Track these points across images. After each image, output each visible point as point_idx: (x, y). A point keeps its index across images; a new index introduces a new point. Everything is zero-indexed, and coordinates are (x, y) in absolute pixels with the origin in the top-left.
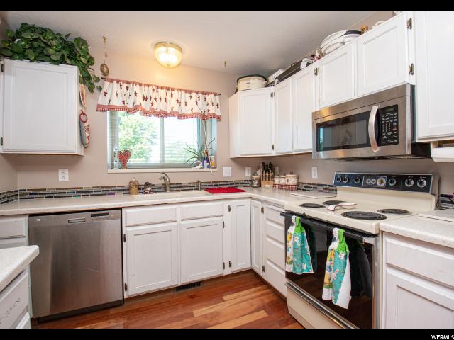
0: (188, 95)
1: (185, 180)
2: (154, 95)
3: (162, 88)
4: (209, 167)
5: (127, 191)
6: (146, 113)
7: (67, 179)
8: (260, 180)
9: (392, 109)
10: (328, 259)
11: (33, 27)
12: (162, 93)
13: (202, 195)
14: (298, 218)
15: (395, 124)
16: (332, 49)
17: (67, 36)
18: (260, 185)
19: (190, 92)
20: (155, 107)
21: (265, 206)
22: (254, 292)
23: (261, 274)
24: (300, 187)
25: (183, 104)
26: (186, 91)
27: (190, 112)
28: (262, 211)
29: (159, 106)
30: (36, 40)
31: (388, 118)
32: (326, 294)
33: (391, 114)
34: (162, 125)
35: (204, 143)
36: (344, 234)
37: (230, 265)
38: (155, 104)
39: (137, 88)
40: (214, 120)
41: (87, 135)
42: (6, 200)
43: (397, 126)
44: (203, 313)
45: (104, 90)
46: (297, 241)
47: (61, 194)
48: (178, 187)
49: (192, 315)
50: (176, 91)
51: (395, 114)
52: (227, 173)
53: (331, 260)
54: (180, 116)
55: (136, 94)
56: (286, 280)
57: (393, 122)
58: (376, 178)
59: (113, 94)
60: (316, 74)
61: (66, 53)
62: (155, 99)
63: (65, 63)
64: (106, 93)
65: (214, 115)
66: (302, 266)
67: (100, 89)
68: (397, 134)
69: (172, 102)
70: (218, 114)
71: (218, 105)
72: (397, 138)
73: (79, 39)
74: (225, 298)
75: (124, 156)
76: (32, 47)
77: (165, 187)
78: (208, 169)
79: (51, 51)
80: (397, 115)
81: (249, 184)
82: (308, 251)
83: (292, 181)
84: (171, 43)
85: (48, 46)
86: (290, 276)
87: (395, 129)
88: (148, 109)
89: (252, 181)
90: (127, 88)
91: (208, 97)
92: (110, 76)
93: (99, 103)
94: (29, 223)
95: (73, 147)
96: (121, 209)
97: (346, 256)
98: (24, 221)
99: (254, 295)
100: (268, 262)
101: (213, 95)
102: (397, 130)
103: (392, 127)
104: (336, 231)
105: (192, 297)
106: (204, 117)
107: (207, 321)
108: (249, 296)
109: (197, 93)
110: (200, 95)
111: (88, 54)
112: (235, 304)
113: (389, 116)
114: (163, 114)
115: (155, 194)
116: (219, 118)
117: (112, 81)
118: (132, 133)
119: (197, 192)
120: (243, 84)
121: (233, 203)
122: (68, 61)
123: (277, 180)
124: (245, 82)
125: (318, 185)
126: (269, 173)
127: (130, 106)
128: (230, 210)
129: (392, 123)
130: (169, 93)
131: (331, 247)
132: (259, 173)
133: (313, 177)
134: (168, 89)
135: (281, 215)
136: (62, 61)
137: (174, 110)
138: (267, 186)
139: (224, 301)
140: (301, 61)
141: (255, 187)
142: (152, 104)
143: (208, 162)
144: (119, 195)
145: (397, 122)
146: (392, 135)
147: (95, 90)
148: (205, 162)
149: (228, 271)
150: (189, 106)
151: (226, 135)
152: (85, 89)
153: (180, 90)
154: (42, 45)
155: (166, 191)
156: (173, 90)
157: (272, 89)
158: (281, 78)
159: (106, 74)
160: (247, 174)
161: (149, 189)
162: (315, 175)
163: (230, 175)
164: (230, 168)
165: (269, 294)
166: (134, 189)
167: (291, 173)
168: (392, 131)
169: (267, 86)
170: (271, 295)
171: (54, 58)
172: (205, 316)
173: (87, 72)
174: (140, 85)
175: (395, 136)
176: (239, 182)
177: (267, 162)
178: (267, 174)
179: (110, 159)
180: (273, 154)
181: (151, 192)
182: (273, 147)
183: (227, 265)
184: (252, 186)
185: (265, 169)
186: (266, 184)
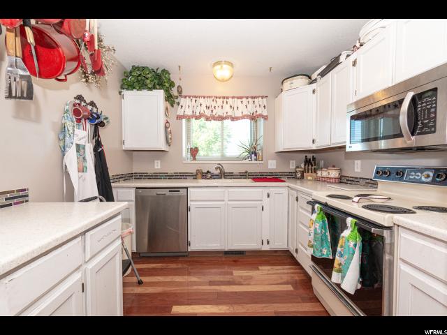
0: (240, 100)
1: (236, 171)
2: (214, 104)
3: (220, 98)
4: (256, 160)
5: (195, 176)
6: (208, 119)
7: (159, 167)
8: (302, 173)
9: (430, 93)
10: (339, 245)
11: (138, 67)
12: (219, 101)
13: (248, 182)
14: (320, 206)
15: (433, 110)
16: (370, 37)
17: (157, 69)
18: (302, 177)
19: (241, 98)
20: (214, 114)
21: (300, 195)
22: (287, 269)
23: (295, 255)
24: (342, 180)
25: (236, 108)
26: (238, 98)
27: (241, 115)
28: (297, 200)
29: (218, 112)
30: (140, 75)
31: (424, 105)
32: (335, 278)
33: (428, 99)
34: (222, 127)
35: (255, 139)
36: (356, 224)
37: (268, 243)
38: (214, 111)
39: (201, 100)
40: (262, 120)
41: (170, 137)
42: (115, 180)
43: (435, 112)
44: (240, 275)
45: (181, 104)
46: (318, 227)
47: (156, 176)
48: (230, 176)
49: (232, 274)
50: (230, 99)
51: (434, 98)
52: (272, 166)
53: (342, 247)
54: (233, 119)
55: (201, 105)
56: (312, 263)
57: (431, 108)
58: (422, 172)
59: (186, 106)
60: (354, 65)
61: (156, 81)
62: (215, 107)
63: (156, 89)
64: (182, 106)
65: (261, 116)
66: (321, 251)
67: (178, 104)
68: (435, 122)
69: (227, 108)
70: (265, 114)
71: (265, 107)
72: (435, 126)
73: (164, 71)
74: (260, 268)
75: (194, 152)
76: (138, 81)
77: (223, 175)
78: (256, 162)
79: (148, 81)
80: (436, 100)
81: (292, 176)
82: (329, 238)
83: (334, 174)
84: (225, 61)
85: (147, 78)
86: (314, 258)
87: (432, 115)
88: (209, 115)
89: (296, 173)
90: (196, 101)
91: (256, 100)
92: (183, 94)
93: (178, 114)
94: (136, 193)
95: (162, 145)
96: (187, 188)
97: (355, 245)
98: (133, 191)
99: (286, 271)
100: (300, 246)
101: (260, 98)
102: (435, 117)
103: (429, 113)
104: (349, 220)
105: (235, 261)
106: (253, 118)
107: (242, 280)
108: (282, 271)
109: (247, 98)
110: (250, 99)
111: (169, 79)
112: (268, 274)
113: (426, 102)
114: (221, 118)
115: (213, 180)
116: (266, 118)
117: (185, 97)
118: (213, 134)
119: (245, 180)
120: (287, 85)
121: (272, 191)
122: (158, 87)
123: (319, 173)
124: (289, 82)
125: (360, 178)
126: (312, 166)
127: (198, 114)
128: (268, 196)
129: (429, 109)
130: (225, 100)
131: (342, 235)
132: (303, 165)
133: (356, 170)
134: (224, 98)
135: (307, 203)
136: (154, 88)
137: (228, 114)
138: (309, 178)
139: (258, 269)
140: (340, 55)
141: (298, 179)
142: (212, 111)
143: (256, 155)
144: (190, 179)
145: (436, 108)
146: (428, 123)
147: (175, 105)
148: (253, 155)
149: (266, 247)
150: (240, 110)
151: (272, 133)
152: (169, 106)
153: (233, 98)
154: (143, 78)
155: (221, 178)
156: (228, 98)
157: (314, 86)
158: (323, 74)
159: (180, 92)
160: (292, 167)
161: (210, 176)
162: (357, 168)
163: (275, 167)
164: (275, 162)
165: (300, 273)
166: (199, 176)
167: (334, 166)
168: (429, 118)
169: (311, 83)
170: (302, 275)
171: (150, 86)
172: (241, 277)
173: (169, 93)
174: (204, 98)
175: (431, 124)
176: (283, 174)
177: (310, 156)
178: (310, 167)
179: (185, 153)
180: (314, 147)
181: (211, 178)
182: (313, 141)
183: (265, 242)
184: (295, 178)
185: (307, 162)
186: (309, 176)
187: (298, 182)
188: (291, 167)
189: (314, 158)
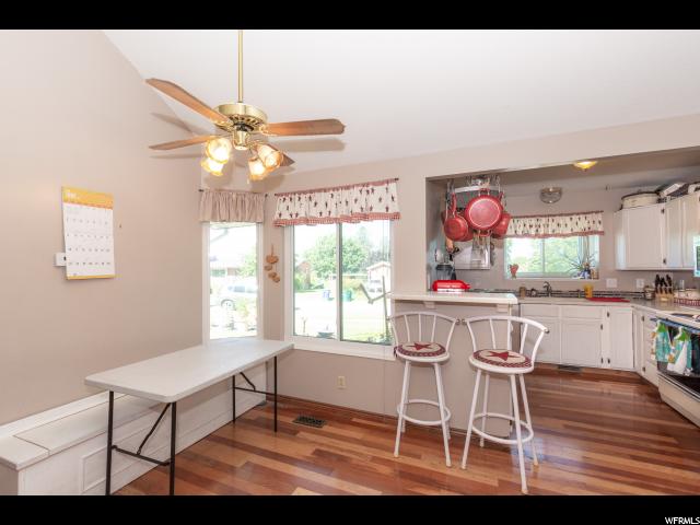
0: (568, 217)
1: (565, 289)
2: (538, 223)
3: (545, 216)
6: (532, 237)
8: (653, 294)
12: (545, 220)
14: (662, 321)
18: (654, 298)
19: (571, 214)
25: (563, 226)
26: (567, 215)
27: (570, 232)
28: (643, 319)
35: (585, 256)
37: (609, 362)
38: (540, 230)
39: (524, 220)
40: (596, 235)
48: (559, 294)
50: (557, 217)
52: (612, 284)
54: (560, 236)
55: (524, 224)
62: (540, 226)
65: (595, 231)
69: (554, 226)
70: (601, 230)
71: (600, 222)
75: (514, 269)
77: (549, 292)
81: (640, 296)
83: (693, 295)
88: (533, 234)
89: (645, 293)
90: (518, 221)
91: (589, 216)
100: (646, 362)
101: (594, 214)
106: (585, 234)
109: (578, 214)
110: (581, 215)
114: (547, 236)
115: (539, 298)
116: (601, 234)
119: (577, 299)
120: (628, 202)
121: (612, 310)
123: (676, 295)
124: (631, 200)
126: (666, 286)
127: (520, 233)
128: (608, 315)
130: (551, 218)
132: (654, 285)
134: (550, 216)
135: (652, 320)
137: (555, 231)
138: (663, 299)
141: (648, 300)
142: (537, 230)
149: (606, 366)
150: (569, 227)
153: (561, 215)
155: (547, 296)
156: (554, 216)
157: (663, 205)
158: (674, 195)
161: (535, 293)
163: (615, 286)
164: (615, 280)
166: (524, 293)
167: (695, 288)
169: (658, 202)
174: (528, 217)
176: (626, 293)
177: (662, 276)
178: (664, 287)
179: (508, 272)
180: (664, 267)
181: (536, 296)
182: (665, 261)
183: (605, 360)
184: (645, 299)
185: (659, 281)
186: (663, 297)
187: (649, 303)
188: (638, 286)
189: (668, 278)
